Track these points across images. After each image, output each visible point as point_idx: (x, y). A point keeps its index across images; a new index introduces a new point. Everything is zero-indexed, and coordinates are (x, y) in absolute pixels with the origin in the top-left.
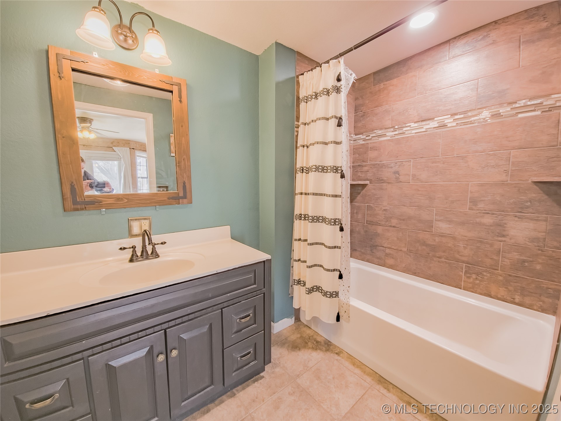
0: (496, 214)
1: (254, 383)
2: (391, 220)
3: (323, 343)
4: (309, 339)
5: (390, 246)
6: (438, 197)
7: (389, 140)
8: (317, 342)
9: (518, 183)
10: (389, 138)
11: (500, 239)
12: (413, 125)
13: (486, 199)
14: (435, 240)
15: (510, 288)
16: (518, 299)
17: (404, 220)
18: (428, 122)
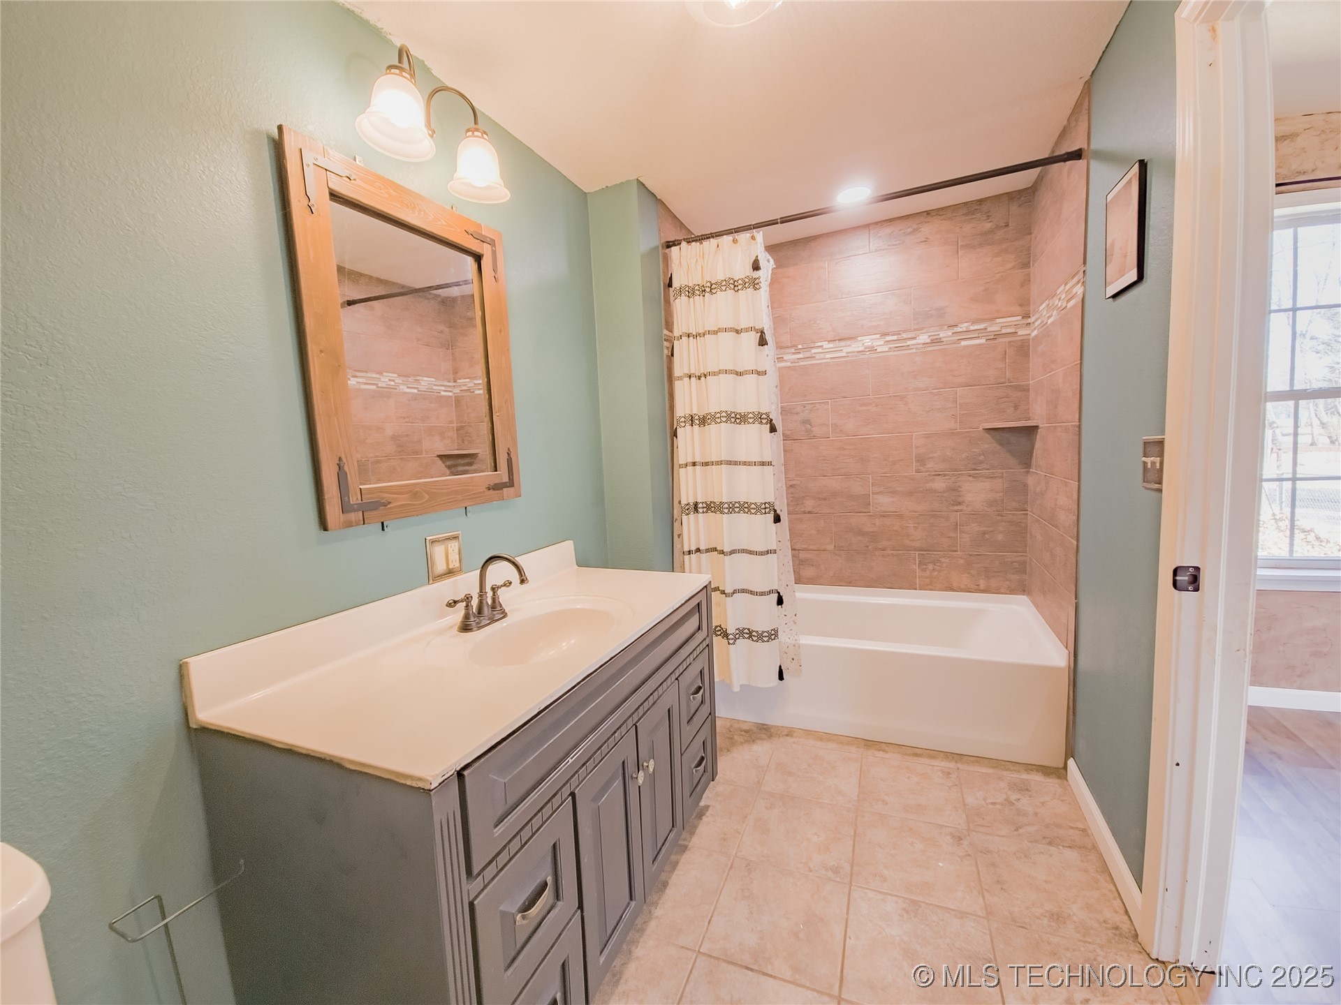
0: (948, 475)
1: (701, 819)
2: (804, 502)
3: (755, 729)
4: (730, 731)
5: (806, 546)
6: (874, 458)
7: (789, 367)
8: (746, 731)
9: (969, 432)
10: (788, 364)
11: (956, 508)
12: (826, 345)
13: (935, 455)
14: (874, 524)
15: (974, 572)
16: (983, 584)
17: (825, 499)
18: (848, 343)
